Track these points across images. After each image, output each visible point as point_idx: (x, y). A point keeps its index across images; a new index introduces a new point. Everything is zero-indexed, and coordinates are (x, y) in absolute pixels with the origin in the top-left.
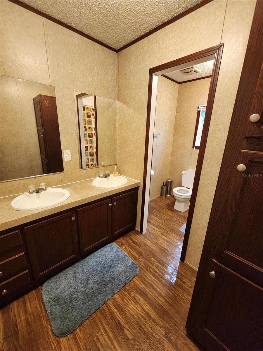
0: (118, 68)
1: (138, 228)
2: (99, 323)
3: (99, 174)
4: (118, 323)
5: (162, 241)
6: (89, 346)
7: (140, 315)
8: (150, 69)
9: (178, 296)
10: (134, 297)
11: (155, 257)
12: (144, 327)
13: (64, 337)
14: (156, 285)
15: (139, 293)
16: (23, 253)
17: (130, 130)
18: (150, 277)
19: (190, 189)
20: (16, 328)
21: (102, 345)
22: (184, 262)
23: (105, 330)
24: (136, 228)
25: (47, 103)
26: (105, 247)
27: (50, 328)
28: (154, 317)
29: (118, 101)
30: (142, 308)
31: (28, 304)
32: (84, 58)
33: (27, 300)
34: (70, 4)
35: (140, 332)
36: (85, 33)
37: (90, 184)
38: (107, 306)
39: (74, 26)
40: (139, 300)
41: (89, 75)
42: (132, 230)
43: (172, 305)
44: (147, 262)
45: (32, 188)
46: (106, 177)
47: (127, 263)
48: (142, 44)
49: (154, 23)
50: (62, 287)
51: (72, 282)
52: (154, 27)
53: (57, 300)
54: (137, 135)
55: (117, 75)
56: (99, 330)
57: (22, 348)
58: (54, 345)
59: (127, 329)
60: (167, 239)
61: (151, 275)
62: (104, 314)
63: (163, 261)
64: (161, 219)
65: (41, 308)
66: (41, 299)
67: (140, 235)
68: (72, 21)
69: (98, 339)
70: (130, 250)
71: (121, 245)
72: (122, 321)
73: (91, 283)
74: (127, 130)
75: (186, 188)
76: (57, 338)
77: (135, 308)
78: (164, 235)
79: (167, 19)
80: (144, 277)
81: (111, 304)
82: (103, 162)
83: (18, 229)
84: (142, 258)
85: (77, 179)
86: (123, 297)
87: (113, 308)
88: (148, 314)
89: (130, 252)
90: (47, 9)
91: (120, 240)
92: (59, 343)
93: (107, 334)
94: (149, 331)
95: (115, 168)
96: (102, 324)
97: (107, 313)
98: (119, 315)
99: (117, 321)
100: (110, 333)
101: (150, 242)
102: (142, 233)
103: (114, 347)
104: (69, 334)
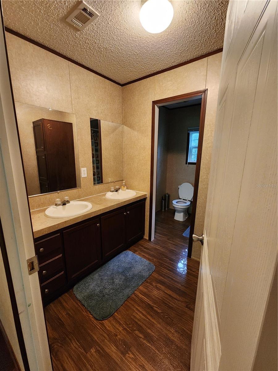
0: (124, 98)
1: (146, 237)
2: (132, 307)
3: (111, 189)
4: (147, 304)
5: (170, 245)
6: (129, 322)
7: (164, 297)
8: (153, 102)
9: (191, 281)
10: (156, 286)
11: (167, 257)
12: (169, 304)
13: (106, 319)
14: (171, 276)
15: (159, 283)
16: (61, 255)
17: (136, 149)
18: (166, 271)
19: (186, 200)
20: (60, 321)
21: (139, 320)
22: (191, 257)
23: (139, 310)
24: (145, 237)
25: (49, 127)
26: (120, 254)
27: (92, 316)
28: (175, 297)
29: (123, 125)
30: (164, 292)
31: (65, 304)
32: (98, 91)
33: (62, 301)
34: (94, 54)
35: (166, 307)
36: (99, 72)
37: (104, 197)
38: (135, 295)
39: (91, 67)
40: (161, 287)
41: (101, 104)
42: (141, 239)
43: (187, 288)
44: (161, 261)
45: (58, 201)
46: (117, 191)
47: (143, 263)
48: (145, 82)
49: (156, 69)
50: (91, 287)
51: (99, 282)
52: (155, 72)
53: (90, 297)
54: (143, 153)
55: (122, 104)
56: (134, 311)
57: (71, 333)
58: (99, 327)
59: (156, 307)
60: (174, 243)
61: (166, 270)
62: (134, 300)
63: (173, 259)
64: (165, 229)
65: (77, 304)
66: (75, 298)
67: (150, 242)
68: (91, 64)
69: (135, 317)
70: (144, 254)
71: (134, 252)
72: (150, 303)
73: (117, 281)
74: (133, 149)
75: (183, 199)
76: (100, 322)
77: (158, 293)
78: (170, 240)
79: (165, 68)
80: (161, 272)
81: (138, 293)
82: (110, 179)
83: (58, 233)
84: (155, 259)
85: (92, 194)
86: (147, 288)
87: (140, 295)
88: (170, 295)
89: (144, 256)
90: (74, 56)
91: (132, 247)
92: (103, 324)
93: (141, 312)
94: (173, 306)
95: (124, 183)
96: (135, 307)
97: (136, 299)
98: (147, 299)
99: (146, 303)
100: (143, 312)
101: (159, 247)
102: (151, 241)
103: (149, 319)
104: (109, 317)
